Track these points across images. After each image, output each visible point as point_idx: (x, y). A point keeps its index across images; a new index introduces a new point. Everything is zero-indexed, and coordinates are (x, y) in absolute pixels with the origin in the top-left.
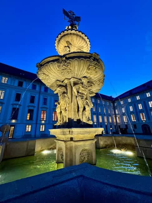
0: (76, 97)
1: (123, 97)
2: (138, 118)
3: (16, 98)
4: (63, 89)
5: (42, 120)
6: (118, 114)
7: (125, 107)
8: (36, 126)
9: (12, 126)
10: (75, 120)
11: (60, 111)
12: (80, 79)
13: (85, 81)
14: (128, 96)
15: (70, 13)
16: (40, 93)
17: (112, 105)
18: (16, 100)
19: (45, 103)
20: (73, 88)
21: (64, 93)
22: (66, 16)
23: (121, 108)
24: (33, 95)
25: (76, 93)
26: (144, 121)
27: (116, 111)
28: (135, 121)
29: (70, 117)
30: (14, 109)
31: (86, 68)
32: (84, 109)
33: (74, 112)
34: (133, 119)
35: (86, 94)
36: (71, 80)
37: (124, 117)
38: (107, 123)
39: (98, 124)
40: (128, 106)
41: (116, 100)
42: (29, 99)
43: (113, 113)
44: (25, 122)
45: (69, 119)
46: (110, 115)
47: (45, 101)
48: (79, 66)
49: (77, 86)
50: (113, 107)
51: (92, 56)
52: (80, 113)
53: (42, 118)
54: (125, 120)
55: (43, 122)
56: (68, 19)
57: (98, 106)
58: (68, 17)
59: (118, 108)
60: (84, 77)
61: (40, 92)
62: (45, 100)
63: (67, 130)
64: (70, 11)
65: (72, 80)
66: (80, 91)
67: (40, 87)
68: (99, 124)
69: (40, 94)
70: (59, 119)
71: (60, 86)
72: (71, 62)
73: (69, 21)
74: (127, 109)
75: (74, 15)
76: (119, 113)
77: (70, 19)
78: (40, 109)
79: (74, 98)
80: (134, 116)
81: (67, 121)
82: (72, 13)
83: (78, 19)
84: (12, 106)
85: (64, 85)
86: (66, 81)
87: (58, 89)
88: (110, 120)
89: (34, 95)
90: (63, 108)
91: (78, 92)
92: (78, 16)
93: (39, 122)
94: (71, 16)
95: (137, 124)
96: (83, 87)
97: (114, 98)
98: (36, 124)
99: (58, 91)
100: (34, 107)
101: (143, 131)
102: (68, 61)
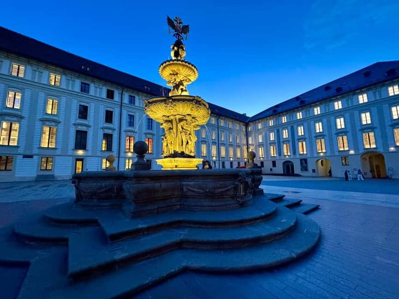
0: (181, 132)
1: (262, 117)
2: (280, 152)
3: (79, 114)
4: (169, 125)
5: (128, 151)
6: (252, 145)
7: (264, 133)
8: (119, 161)
9: (78, 160)
10: (180, 152)
11: (166, 144)
12: (185, 116)
13: (188, 118)
14: (269, 116)
15: (176, 21)
16: (121, 105)
17: (244, 130)
18: (79, 117)
19: (131, 124)
20: (178, 125)
21: (170, 129)
22: (171, 28)
23: (257, 134)
24: (109, 109)
25: (181, 129)
26: (287, 157)
27: (250, 139)
28: (275, 155)
29: (175, 149)
30: (78, 132)
31: (189, 109)
32: (187, 143)
33: (179, 145)
34: (273, 152)
35: (189, 130)
36: (176, 116)
37: (261, 149)
38: (233, 158)
39: (218, 159)
40: (268, 132)
41: (251, 122)
42: (102, 116)
43: (245, 142)
44: (99, 154)
45: (174, 151)
46: (239, 146)
47: (132, 120)
48: (183, 107)
49: (182, 123)
50: (245, 132)
51: (195, 99)
52: (184, 146)
53: (127, 149)
54: (261, 154)
55: (130, 155)
56: (173, 31)
57: (221, 131)
58: (173, 29)
59: (253, 135)
60: (187, 115)
61: (121, 103)
62: (131, 117)
63: (172, 159)
64: (176, 18)
65: (178, 117)
66: (184, 128)
67: (122, 94)
68: (220, 159)
69: (121, 107)
70: (165, 151)
71: (166, 121)
72: (177, 104)
73: (174, 35)
74: (266, 137)
75: (181, 25)
76: (254, 143)
77: (176, 31)
78: (123, 134)
79: (179, 133)
80: (275, 149)
81: (173, 153)
82: (179, 22)
83: (185, 29)
84: (74, 127)
85: (170, 120)
86: (172, 117)
87: (164, 125)
88: (239, 155)
89: (112, 110)
90: (168, 142)
91: (182, 128)
92: (186, 25)
93: (122, 154)
94: (177, 26)
95: (277, 160)
96: (187, 124)
97: (248, 117)
98: (119, 157)
99: (165, 126)
100: (113, 130)
101: (284, 171)
102: (174, 104)
